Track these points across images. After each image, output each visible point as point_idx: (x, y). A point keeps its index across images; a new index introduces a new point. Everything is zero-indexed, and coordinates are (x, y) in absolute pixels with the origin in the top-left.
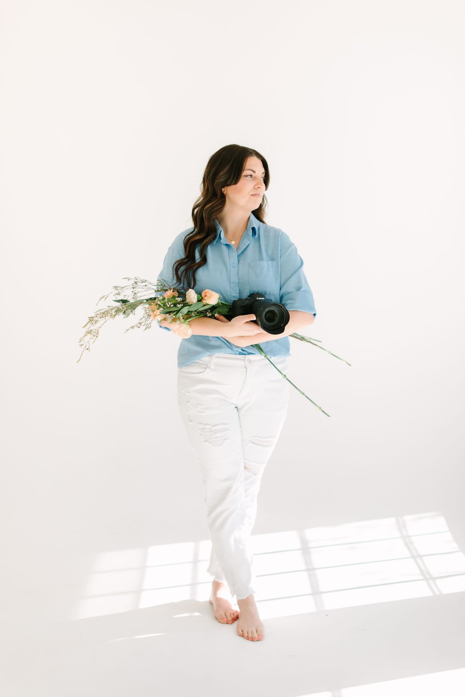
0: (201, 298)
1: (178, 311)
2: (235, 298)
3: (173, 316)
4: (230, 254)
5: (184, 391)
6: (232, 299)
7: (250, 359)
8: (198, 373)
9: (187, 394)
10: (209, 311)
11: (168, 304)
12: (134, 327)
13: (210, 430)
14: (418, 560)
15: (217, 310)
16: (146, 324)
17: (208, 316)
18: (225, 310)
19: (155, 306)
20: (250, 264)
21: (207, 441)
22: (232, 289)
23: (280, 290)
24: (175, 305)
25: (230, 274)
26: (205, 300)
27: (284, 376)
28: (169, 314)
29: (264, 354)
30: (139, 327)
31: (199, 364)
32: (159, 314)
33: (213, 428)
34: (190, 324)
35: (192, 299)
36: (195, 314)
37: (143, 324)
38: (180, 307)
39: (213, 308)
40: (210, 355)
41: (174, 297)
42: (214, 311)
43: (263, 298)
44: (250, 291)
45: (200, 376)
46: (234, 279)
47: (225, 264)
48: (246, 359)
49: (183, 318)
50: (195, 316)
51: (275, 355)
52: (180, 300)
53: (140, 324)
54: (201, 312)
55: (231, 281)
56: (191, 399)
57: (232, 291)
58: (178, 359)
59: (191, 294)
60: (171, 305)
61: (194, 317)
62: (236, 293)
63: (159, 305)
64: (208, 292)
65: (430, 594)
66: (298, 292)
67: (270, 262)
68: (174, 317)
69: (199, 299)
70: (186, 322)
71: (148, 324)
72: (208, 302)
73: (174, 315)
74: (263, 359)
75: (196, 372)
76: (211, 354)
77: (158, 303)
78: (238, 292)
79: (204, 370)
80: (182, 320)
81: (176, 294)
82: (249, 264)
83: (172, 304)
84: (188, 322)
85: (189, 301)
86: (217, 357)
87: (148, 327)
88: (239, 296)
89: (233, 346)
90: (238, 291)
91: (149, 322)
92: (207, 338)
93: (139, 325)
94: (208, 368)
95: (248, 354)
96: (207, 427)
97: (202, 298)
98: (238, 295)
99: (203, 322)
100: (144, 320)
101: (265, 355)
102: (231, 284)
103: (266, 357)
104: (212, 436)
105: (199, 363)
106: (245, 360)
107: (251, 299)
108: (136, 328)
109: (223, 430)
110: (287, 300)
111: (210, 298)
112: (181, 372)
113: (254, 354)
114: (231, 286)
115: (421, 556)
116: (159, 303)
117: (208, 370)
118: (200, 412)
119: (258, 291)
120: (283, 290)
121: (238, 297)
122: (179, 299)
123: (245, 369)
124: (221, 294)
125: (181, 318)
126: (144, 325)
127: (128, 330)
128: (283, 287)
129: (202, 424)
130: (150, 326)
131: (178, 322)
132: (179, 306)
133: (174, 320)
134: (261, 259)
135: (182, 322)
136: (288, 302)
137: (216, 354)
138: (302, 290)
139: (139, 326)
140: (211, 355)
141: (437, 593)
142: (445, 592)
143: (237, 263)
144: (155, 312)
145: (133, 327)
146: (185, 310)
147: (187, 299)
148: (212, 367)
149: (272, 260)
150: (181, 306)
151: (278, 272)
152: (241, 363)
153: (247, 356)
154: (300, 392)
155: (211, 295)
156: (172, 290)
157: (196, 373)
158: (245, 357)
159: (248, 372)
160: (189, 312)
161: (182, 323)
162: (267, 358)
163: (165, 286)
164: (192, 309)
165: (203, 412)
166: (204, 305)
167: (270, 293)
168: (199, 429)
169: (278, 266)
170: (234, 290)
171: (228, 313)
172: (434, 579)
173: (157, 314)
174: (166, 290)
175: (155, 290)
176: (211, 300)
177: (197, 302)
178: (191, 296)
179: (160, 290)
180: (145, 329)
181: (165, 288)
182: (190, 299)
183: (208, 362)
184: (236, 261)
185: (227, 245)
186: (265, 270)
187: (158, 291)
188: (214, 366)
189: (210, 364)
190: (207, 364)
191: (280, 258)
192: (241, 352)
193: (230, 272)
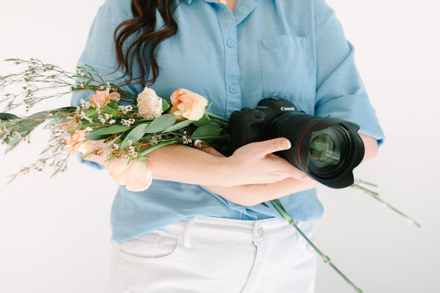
0: (169, 106)
1: (124, 135)
2: (234, 107)
3: (115, 145)
4: (221, 22)
6: (228, 108)
7: (262, 228)
8: (156, 257)
10: (185, 132)
11: (104, 118)
12: (28, 168)
15: (201, 131)
16: (56, 163)
17: (185, 142)
18: (215, 132)
19: (75, 122)
20: (261, 42)
22: (227, 89)
23: (316, 91)
24: (118, 121)
25: (225, 60)
26: (178, 110)
27: (326, 259)
28: (104, 140)
29: (288, 218)
30: (40, 170)
31: (159, 238)
32: (84, 141)
34: (147, 160)
35: (152, 107)
36: (158, 139)
37: (49, 162)
38: (129, 125)
39: (192, 128)
40: (182, 221)
41: (112, 105)
42: (194, 133)
44: (263, 93)
45: (162, 263)
46: (233, 68)
47: (214, 40)
48: (256, 229)
49: (136, 150)
50: (159, 143)
52: (128, 110)
53: (44, 161)
54: (171, 135)
55: (227, 72)
57: (228, 91)
59: (151, 97)
60: (109, 120)
61: (156, 145)
62: (237, 97)
63: (84, 120)
64: (186, 94)
66: (351, 95)
67: (298, 39)
68: (117, 146)
69: (166, 109)
70: (141, 156)
71: (59, 162)
72: (185, 115)
73: (115, 142)
74: (284, 227)
75: (154, 254)
76: (185, 217)
77: (80, 116)
78: (240, 95)
79: (170, 251)
80: (133, 154)
81: (117, 97)
82: (259, 43)
83: (113, 118)
84: (144, 156)
85: (145, 113)
86: (197, 224)
87: (61, 168)
88: (242, 103)
89: (229, 203)
90: (239, 93)
91: (63, 157)
92: (177, 186)
93: (40, 165)
94: (177, 247)
95: (259, 219)
97: (172, 106)
98: (240, 101)
100: (50, 152)
101: (290, 219)
102: (227, 78)
103: (293, 224)
105: (158, 235)
106: (252, 230)
107: (267, 109)
108: (33, 172)
111: (190, 106)
112: (122, 251)
113: (269, 217)
114: (227, 83)
116: (83, 115)
117: (177, 251)
119: (280, 93)
120: (323, 92)
121: (240, 104)
122: (126, 108)
123: (253, 249)
125: (132, 149)
126: (51, 165)
127: (15, 176)
130: (66, 167)
131: (124, 159)
132: (126, 124)
133: (116, 154)
135: (134, 157)
137: (196, 218)
138: (359, 92)
139: (41, 167)
140: (186, 219)
143: (236, 40)
144: (75, 136)
146: (139, 132)
147: (139, 109)
148: (187, 244)
149: (301, 34)
150: (130, 122)
151: (313, 58)
152: (247, 237)
153: (258, 222)
154: (355, 288)
155: (193, 101)
156: (108, 90)
157: (153, 257)
158: (253, 225)
159: (258, 254)
160: (146, 135)
161: (133, 159)
162: (295, 226)
163: (92, 79)
164: (153, 129)
166: (178, 121)
167: (301, 97)
169: (312, 46)
170: (231, 90)
171: (220, 135)
173: (80, 140)
174: (95, 89)
175: (73, 88)
176: (192, 110)
177: (162, 114)
178: (150, 100)
179: (82, 86)
180: (54, 174)
181: (93, 83)
182: (148, 108)
183: (178, 235)
184: (234, 36)
185: (213, 5)
186: (292, 52)
187: (79, 88)
188: (191, 243)
189: (183, 238)
190: (177, 240)
191: (314, 31)
192: (246, 213)
193: (225, 57)
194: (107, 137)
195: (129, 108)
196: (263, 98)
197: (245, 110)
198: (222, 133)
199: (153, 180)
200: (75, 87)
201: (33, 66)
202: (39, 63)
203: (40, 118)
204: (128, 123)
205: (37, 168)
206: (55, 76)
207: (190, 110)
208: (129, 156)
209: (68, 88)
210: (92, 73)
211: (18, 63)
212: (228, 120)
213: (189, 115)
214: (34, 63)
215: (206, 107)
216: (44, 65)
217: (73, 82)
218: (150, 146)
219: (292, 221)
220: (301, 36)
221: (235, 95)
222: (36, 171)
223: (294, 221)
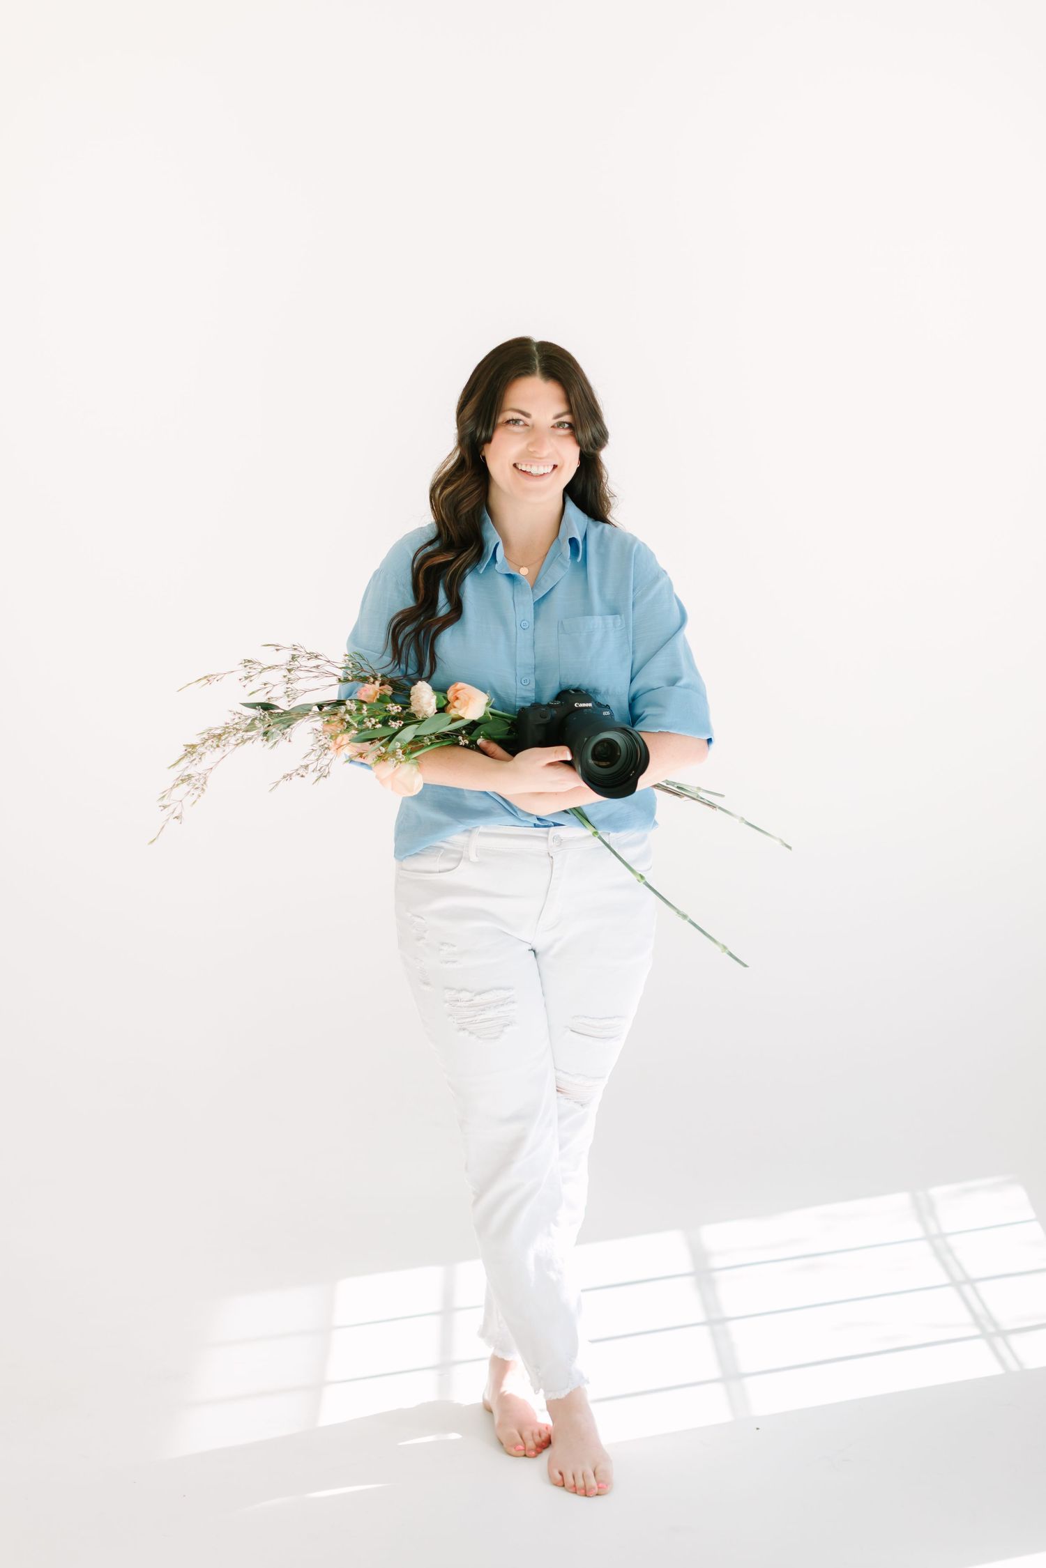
0: (445, 702)
1: (392, 738)
2: (526, 701)
3: (381, 748)
4: (515, 599)
5: (409, 915)
6: (518, 704)
7: (558, 836)
8: (440, 872)
9: (418, 920)
10: (464, 732)
11: (370, 722)
12: (291, 775)
13: (472, 1002)
14: (967, 1289)
15: (482, 730)
16: (318, 768)
17: (461, 744)
18: (502, 730)
19: (338, 723)
20: (561, 622)
21: (464, 1029)
22: (518, 680)
23: (631, 682)
24: (385, 722)
25: (516, 646)
26: (455, 707)
27: (639, 878)
28: (370, 742)
30: (302, 776)
31: (443, 850)
32: (349, 743)
33: (478, 999)
34: (418, 763)
35: (425, 706)
36: (431, 740)
37: (311, 768)
38: (396, 727)
39: (473, 726)
40: (466, 831)
41: (382, 699)
42: (475, 733)
43: (590, 705)
44: (560, 684)
45: (445, 877)
46: (526, 657)
48: (551, 837)
49: (404, 753)
50: (431, 744)
51: (617, 828)
52: (396, 711)
53: (306, 767)
54: (443, 736)
55: (518, 661)
56: (425, 931)
57: (519, 684)
58: (396, 840)
59: (423, 695)
61: (428, 746)
62: (529, 690)
63: (348, 722)
65: (996, 1370)
66: (672, 687)
67: (610, 619)
68: (383, 750)
69: (441, 706)
70: (409, 759)
71: (321, 768)
72: (461, 713)
73: (382, 746)
74: (588, 840)
75: (438, 869)
76: (468, 827)
77: (345, 717)
78: (534, 687)
79: (454, 865)
80: (400, 756)
81: (388, 690)
82: (559, 623)
84: (415, 758)
85: (417, 712)
86: (482, 834)
87: (323, 774)
88: (536, 696)
89: (518, 812)
90: (533, 685)
91: (326, 762)
92: (457, 792)
93: (301, 772)
94: (462, 861)
95: (553, 827)
96: (465, 996)
97: (449, 702)
98: (534, 695)
99: (449, 758)
100: (313, 757)
102: (518, 668)
103: (598, 836)
104: (475, 1016)
105: (442, 848)
106: (547, 839)
107: (561, 704)
108: (296, 778)
109: (501, 1003)
110: (646, 706)
111: (466, 704)
112: (402, 869)
113: (568, 827)
114: (518, 674)
115: (971, 1282)
116: (348, 717)
117: (462, 865)
118: (447, 962)
119: (580, 685)
120: (639, 683)
121: (534, 698)
122: (395, 709)
123: (548, 861)
124: (495, 694)
125: (400, 752)
126: (313, 771)
127: (277, 783)
128: (638, 676)
129: (452, 989)
130: (329, 772)
131: (391, 761)
132: (393, 726)
133: (382, 758)
134: (588, 612)
135: (401, 760)
136: (648, 711)
137: (481, 827)
138: (681, 683)
139: (303, 773)
140: (470, 829)
141: (1014, 1367)
142: (1032, 1363)
143: (533, 621)
144: (339, 739)
145: (288, 777)
146: (409, 734)
147: (412, 704)
148: (474, 858)
149: (615, 612)
150: (398, 724)
151: (628, 641)
152: (541, 847)
153: (551, 830)
154: (678, 912)
155: (470, 698)
156: (377, 683)
157: (436, 872)
158: (548, 833)
159: (555, 867)
160: (416, 737)
161: (401, 762)
163: (362, 670)
164: (425, 730)
165: (454, 962)
166: (454, 720)
167: (608, 690)
168: (446, 1002)
169: (627, 627)
170: (523, 681)
171: (507, 735)
172: (1004, 1334)
173: (344, 742)
174: (364, 680)
175: (339, 679)
176: (467, 708)
177: (436, 713)
178: (422, 697)
179: (350, 678)
180: (317, 780)
181: (362, 674)
182: (420, 705)
183: (463, 847)
184: (530, 616)
185: (510, 576)
186: (597, 637)
187: (346, 680)
188: (477, 855)
189: (468, 851)
190: (462, 853)
191: (631, 607)
192: (538, 822)
193: (516, 642)
194: (372, 740)
195: (398, 708)
196: (559, 691)
197: (536, 706)
198: (510, 732)
199: (424, 784)
200: (342, 679)
201: (294, 653)
202: (302, 650)
203: (303, 711)
204: (396, 725)
205: (299, 774)
206: (319, 666)
207: (465, 708)
208: (396, 759)
209: (334, 680)
210: (362, 662)
211: (277, 650)
212: (516, 717)
213: (464, 713)
214: (295, 649)
215: (487, 704)
216: (307, 653)
217: (340, 673)
218: (422, 747)
219: (596, 833)
220: (616, 614)
221: (528, 688)
222: (298, 777)
223: (599, 832)
